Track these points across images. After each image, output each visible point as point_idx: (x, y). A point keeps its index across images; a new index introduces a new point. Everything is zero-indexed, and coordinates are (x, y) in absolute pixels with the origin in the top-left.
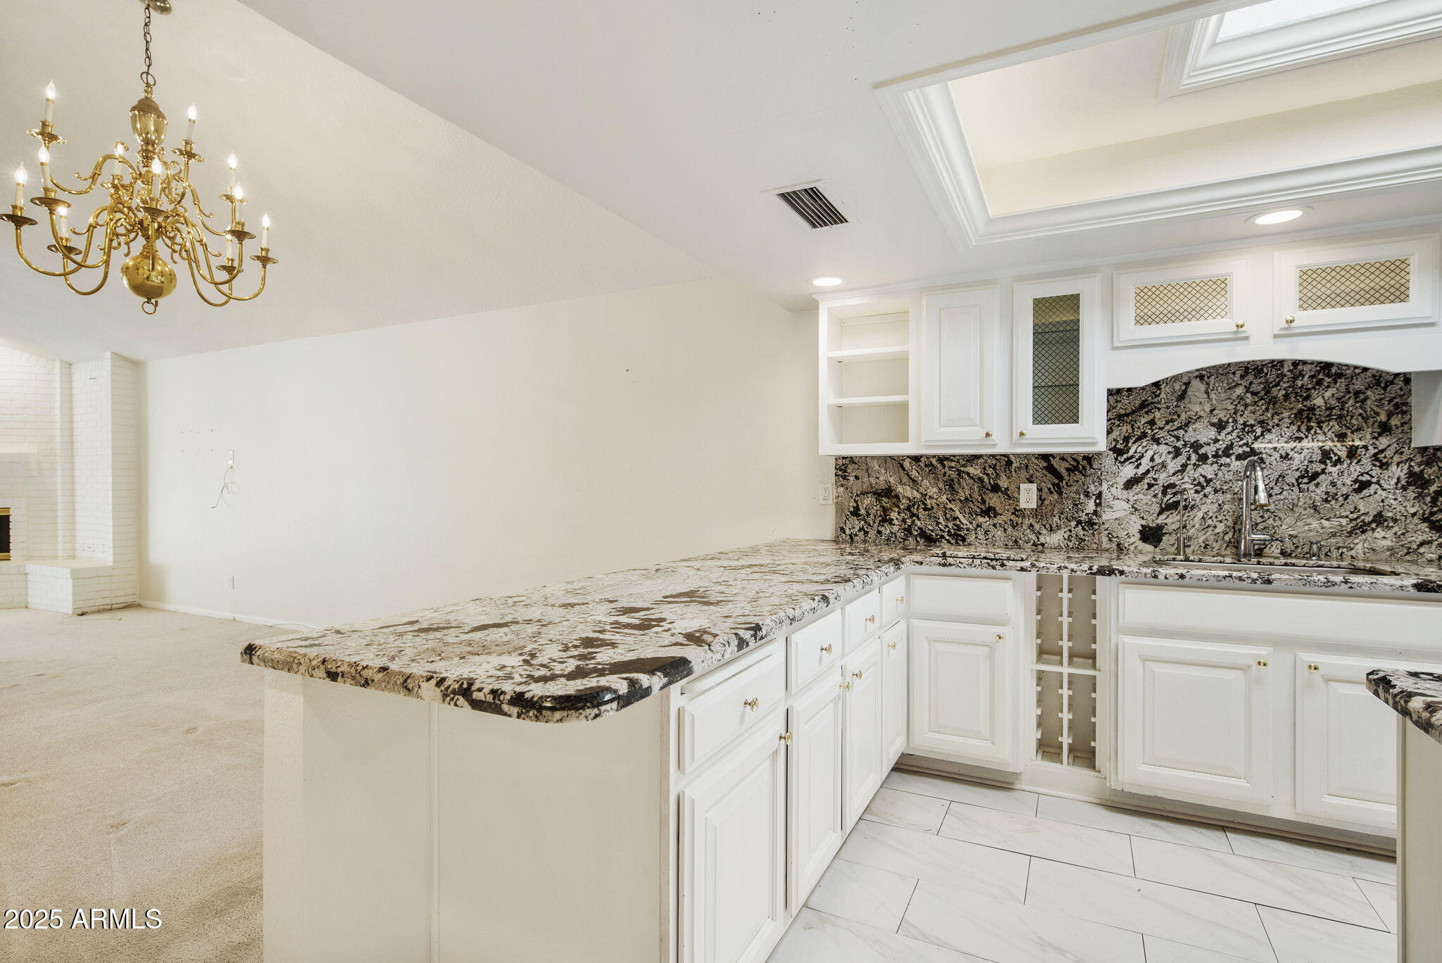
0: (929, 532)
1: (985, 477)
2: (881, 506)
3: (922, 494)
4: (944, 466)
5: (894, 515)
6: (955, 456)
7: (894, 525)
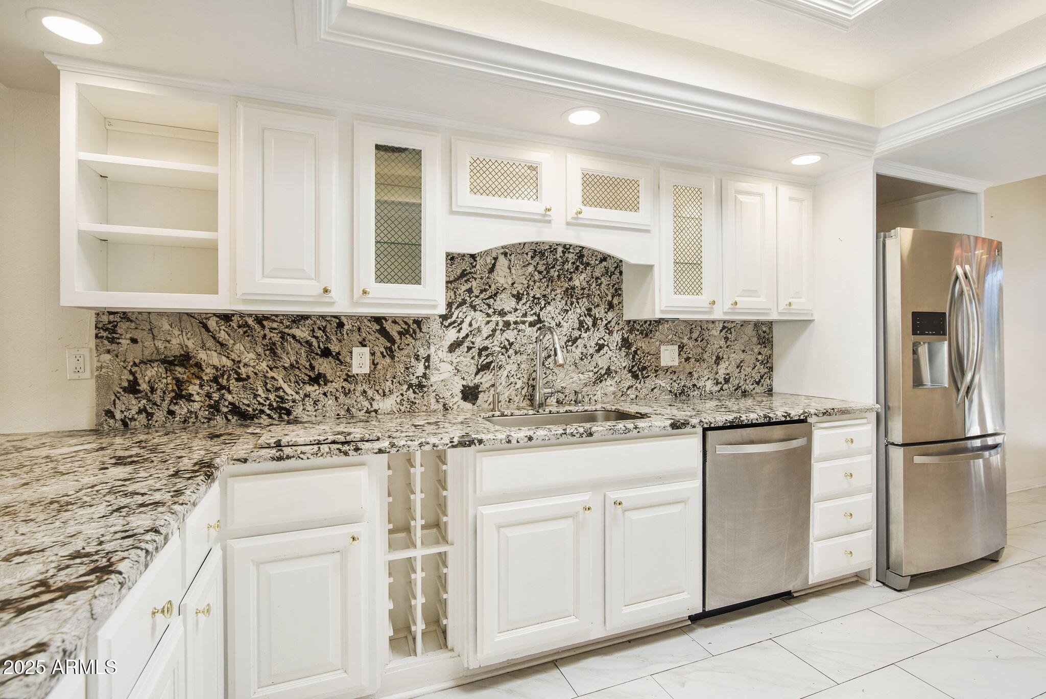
0: (243, 407)
1: (314, 340)
2: (173, 378)
3: (233, 360)
4: (263, 327)
5: (193, 389)
6: (277, 316)
7: (194, 401)
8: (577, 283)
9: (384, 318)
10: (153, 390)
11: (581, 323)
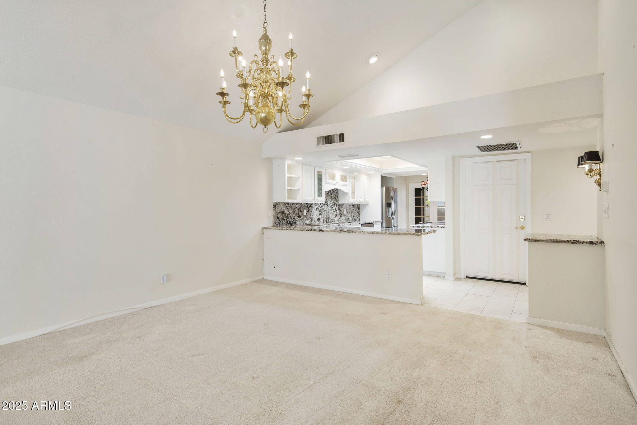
0: (291, 222)
1: (299, 208)
2: (282, 216)
3: (289, 213)
4: (293, 206)
5: (285, 218)
6: (294, 203)
7: (285, 221)
8: (332, 196)
9: (307, 203)
10: (280, 218)
11: (333, 204)
